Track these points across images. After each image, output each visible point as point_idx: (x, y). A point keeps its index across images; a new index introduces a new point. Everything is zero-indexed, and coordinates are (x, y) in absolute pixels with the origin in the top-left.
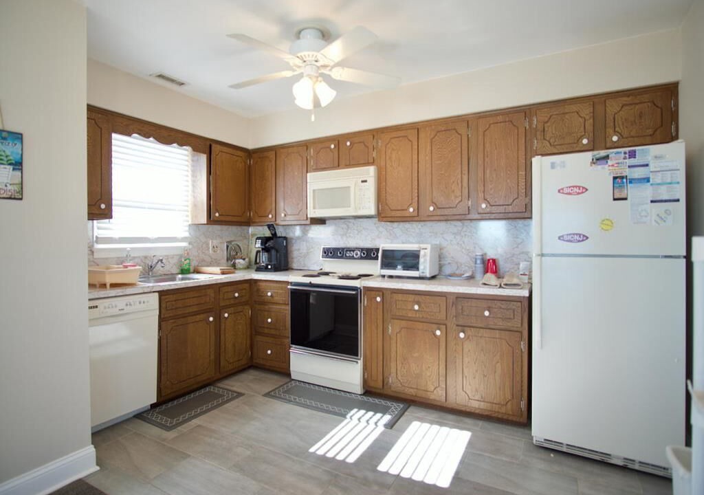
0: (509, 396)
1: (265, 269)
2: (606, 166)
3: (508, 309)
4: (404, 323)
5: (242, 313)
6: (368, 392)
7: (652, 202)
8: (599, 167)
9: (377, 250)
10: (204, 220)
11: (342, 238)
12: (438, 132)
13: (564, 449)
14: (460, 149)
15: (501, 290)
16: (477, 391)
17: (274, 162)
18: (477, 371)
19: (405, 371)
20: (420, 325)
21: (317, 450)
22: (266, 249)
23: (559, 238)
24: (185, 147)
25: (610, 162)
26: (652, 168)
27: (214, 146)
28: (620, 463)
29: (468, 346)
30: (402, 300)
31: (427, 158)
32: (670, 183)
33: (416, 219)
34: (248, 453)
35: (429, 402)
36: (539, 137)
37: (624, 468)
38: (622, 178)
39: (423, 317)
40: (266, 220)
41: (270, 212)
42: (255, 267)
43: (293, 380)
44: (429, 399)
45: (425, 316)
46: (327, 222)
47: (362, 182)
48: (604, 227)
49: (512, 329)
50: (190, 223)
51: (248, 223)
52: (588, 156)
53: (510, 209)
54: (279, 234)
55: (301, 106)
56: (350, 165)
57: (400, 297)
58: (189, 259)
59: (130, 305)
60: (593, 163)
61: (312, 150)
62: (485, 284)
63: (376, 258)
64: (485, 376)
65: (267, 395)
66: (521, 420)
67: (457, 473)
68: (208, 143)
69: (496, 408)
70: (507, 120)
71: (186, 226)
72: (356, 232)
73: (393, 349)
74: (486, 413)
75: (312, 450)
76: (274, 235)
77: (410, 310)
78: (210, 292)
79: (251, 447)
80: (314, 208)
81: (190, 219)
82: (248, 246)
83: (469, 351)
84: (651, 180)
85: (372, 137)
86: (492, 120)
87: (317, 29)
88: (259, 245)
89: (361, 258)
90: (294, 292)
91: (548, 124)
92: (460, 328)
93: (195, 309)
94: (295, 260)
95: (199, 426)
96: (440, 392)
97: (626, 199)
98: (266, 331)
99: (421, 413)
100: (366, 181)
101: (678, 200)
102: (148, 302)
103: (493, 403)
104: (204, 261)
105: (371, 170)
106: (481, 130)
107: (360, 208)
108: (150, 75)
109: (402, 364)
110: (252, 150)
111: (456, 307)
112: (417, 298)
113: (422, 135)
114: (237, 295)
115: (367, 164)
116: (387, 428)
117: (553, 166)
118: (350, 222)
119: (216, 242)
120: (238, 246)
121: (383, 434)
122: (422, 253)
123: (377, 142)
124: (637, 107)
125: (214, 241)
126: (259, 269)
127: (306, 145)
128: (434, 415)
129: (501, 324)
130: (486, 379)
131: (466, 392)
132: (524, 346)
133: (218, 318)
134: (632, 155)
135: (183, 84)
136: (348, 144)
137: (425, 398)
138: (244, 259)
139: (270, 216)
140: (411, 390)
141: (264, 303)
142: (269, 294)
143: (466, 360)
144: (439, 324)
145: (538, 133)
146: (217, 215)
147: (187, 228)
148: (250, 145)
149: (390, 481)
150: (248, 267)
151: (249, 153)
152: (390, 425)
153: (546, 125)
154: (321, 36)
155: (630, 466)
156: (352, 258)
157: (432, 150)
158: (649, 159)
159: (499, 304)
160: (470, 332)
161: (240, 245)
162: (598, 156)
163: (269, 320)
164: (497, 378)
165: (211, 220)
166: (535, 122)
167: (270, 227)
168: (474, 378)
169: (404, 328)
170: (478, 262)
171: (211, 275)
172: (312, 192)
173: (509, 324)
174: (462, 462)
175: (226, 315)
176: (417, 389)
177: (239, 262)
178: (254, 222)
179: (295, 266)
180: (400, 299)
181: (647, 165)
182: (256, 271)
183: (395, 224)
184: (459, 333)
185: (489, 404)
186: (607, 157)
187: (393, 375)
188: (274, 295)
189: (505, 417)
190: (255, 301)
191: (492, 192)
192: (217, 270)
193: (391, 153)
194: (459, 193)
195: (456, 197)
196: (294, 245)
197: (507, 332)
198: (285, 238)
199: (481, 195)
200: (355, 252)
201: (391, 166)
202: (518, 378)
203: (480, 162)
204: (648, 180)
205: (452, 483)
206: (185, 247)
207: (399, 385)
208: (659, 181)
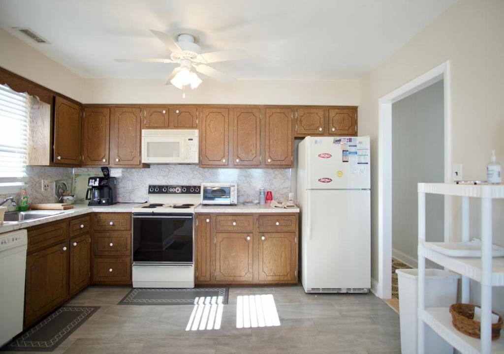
0: (289, 270)
1: (99, 203)
2: (340, 145)
3: (288, 220)
4: (225, 235)
5: (84, 242)
6: (197, 285)
7: (358, 163)
8: (337, 145)
9: (199, 187)
10: (48, 162)
11: (164, 178)
12: (242, 113)
13: (321, 292)
14: (255, 125)
15: (285, 209)
16: (271, 270)
17: (108, 117)
18: (271, 258)
19: (226, 266)
20: (236, 235)
21: (191, 328)
23: (319, 180)
24: (21, 94)
25: (341, 143)
26: (358, 147)
27: (58, 98)
28: (345, 292)
29: (266, 244)
30: (224, 220)
31: (235, 128)
32: (365, 155)
33: (227, 166)
34: (142, 345)
35: (243, 283)
36: (298, 123)
37: (347, 294)
38: (346, 151)
39: (238, 230)
40: (99, 164)
41: (104, 157)
42: (88, 202)
43: (135, 288)
44: (242, 281)
45: (239, 229)
46: (151, 166)
47: (189, 139)
48: (340, 175)
49: (291, 231)
50: (27, 164)
51: (80, 165)
52: (332, 139)
53: (283, 163)
55: (176, 86)
56: (178, 127)
57: (222, 218)
58: (27, 198)
59: (5, 242)
60: (334, 143)
61: (145, 112)
62: (275, 207)
63: (199, 193)
64: (275, 260)
65: (121, 303)
66: (295, 282)
67: (280, 317)
68: (52, 95)
69: (282, 278)
70: (282, 112)
71: (23, 167)
72: (176, 174)
73: (218, 253)
74: (277, 282)
75: (188, 329)
76: (107, 176)
77: (230, 226)
78: (64, 225)
79: (140, 340)
80: (148, 156)
81: (27, 161)
82: (72, 184)
83: (267, 247)
84: (358, 153)
85: (195, 109)
86: (274, 110)
87: (193, 36)
89: (182, 193)
90: (136, 221)
91: (304, 118)
92: (261, 234)
94: (121, 196)
95: (79, 339)
96: (249, 275)
97: (347, 161)
98: (107, 253)
99: (238, 291)
100: (192, 139)
101: (367, 163)
102: (19, 238)
103: (280, 276)
104: (37, 198)
105: (196, 132)
106: (268, 116)
107: (187, 158)
108: (13, 28)
109: (224, 261)
110: (85, 105)
111: (259, 221)
112: (234, 218)
113: (231, 113)
114: (82, 226)
115: (192, 127)
116: (225, 304)
117: (316, 142)
118: (171, 167)
119: (47, 182)
120: (64, 184)
121: (224, 308)
122: (232, 189)
123: (199, 114)
124: (342, 115)
125: (45, 181)
127: (140, 107)
128: (246, 290)
129: (284, 229)
130: (276, 262)
131: (265, 273)
132: (296, 240)
133: (70, 247)
134: (350, 140)
135: (43, 41)
136: (177, 112)
137: (240, 281)
138: (73, 196)
139: (104, 160)
140: (230, 278)
141: (105, 231)
142: (111, 223)
143: (265, 253)
144: (248, 234)
145: (298, 122)
146: (59, 158)
147: (25, 169)
149: (249, 332)
151: (82, 107)
152: (226, 302)
153: (302, 118)
154: (193, 41)
155: (349, 292)
156: (175, 193)
157: (238, 123)
158: (357, 143)
159: (283, 217)
160: (267, 235)
161: (66, 184)
162: (336, 139)
163: (111, 245)
164: (282, 260)
165: (53, 163)
166: (296, 115)
167: (103, 169)
168: (270, 262)
169: (225, 238)
170: (262, 193)
172: (146, 143)
173: (289, 229)
174: (278, 311)
175: (75, 244)
176: (234, 276)
177: (68, 198)
178: (86, 165)
179: (120, 200)
180: (223, 219)
181: (356, 146)
182: (89, 205)
183: (206, 170)
184: (261, 237)
185: (278, 277)
186: (340, 140)
187: (218, 270)
188: (116, 224)
189: (287, 282)
190: (95, 230)
191: (273, 153)
193: (210, 122)
194: (254, 152)
195: (253, 154)
196: (120, 184)
197: (288, 233)
199: (267, 154)
200: (177, 189)
201: (210, 131)
202: (294, 258)
203: (267, 134)
204: (356, 153)
205: (281, 323)
206: (21, 186)
207: (222, 276)
208: (360, 154)
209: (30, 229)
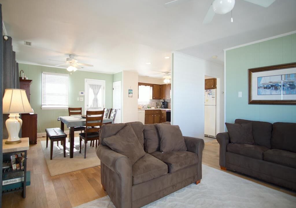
1: (163, 108)
5: (158, 115)
7: (212, 97)
10: (152, 98)
17: (165, 87)
22: (163, 104)
26: (212, 92)
27: (154, 85)
32: (214, 95)
41: (164, 97)
51: (160, 99)
54: (166, 101)
58: (149, 106)
71: (149, 100)
76: (165, 101)
78: (153, 111)
81: (150, 98)
82: (160, 103)
88: (162, 103)
90: (167, 112)
93: (150, 114)
97: (209, 97)
98: (162, 119)
101: (215, 97)
102: (143, 111)
104: (152, 106)
114: (157, 112)
125: (154, 102)
126: (162, 108)
127: (170, 84)
133: (154, 116)
134: (210, 90)
141: (162, 114)
142: (163, 112)
146: (154, 97)
148: (161, 84)
150: (160, 108)
161: (158, 103)
163: (163, 117)
165: (153, 99)
167: (164, 100)
171: (153, 108)
177: (158, 107)
179: (169, 108)
186: (207, 91)
190: (160, 113)
192: (154, 108)
198: (167, 102)
204: (211, 94)
206: (149, 103)
209: (145, 110)
